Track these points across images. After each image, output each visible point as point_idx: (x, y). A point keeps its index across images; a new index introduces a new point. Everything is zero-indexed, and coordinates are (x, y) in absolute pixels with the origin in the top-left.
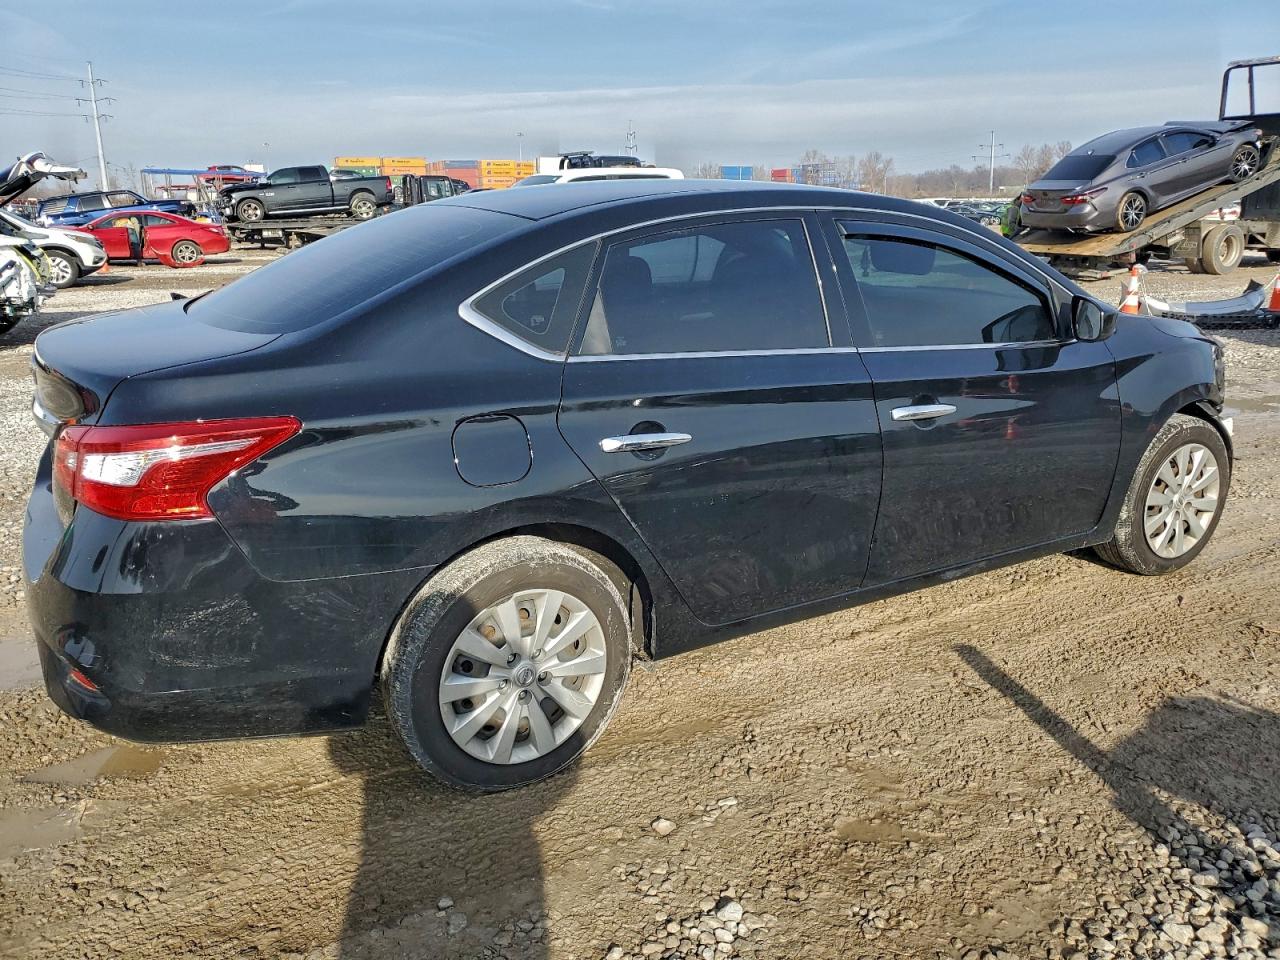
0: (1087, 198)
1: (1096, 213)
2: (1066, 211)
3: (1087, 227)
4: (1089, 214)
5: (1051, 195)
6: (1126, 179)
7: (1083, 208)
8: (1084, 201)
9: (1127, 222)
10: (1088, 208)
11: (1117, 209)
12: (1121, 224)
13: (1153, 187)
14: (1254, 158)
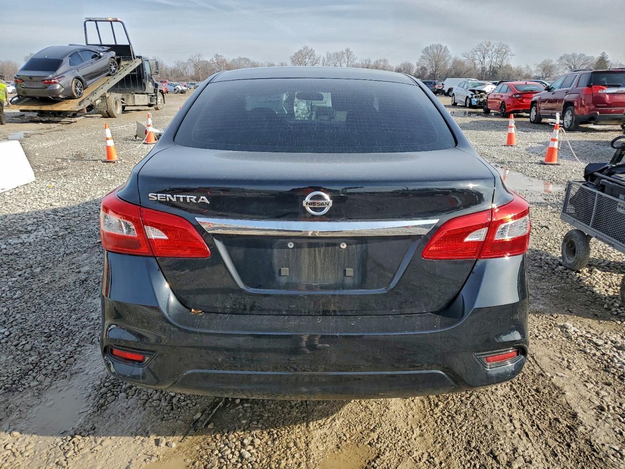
0: (56, 81)
1: (63, 89)
2: (46, 88)
3: (60, 96)
4: (60, 89)
5: (35, 79)
6: (71, 72)
7: (56, 87)
8: (55, 83)
9: (77, 93)
10: (58, 86)
11: (72, 87)
12: (75, 94)
13: (84, 76)
14: (116, 64)
